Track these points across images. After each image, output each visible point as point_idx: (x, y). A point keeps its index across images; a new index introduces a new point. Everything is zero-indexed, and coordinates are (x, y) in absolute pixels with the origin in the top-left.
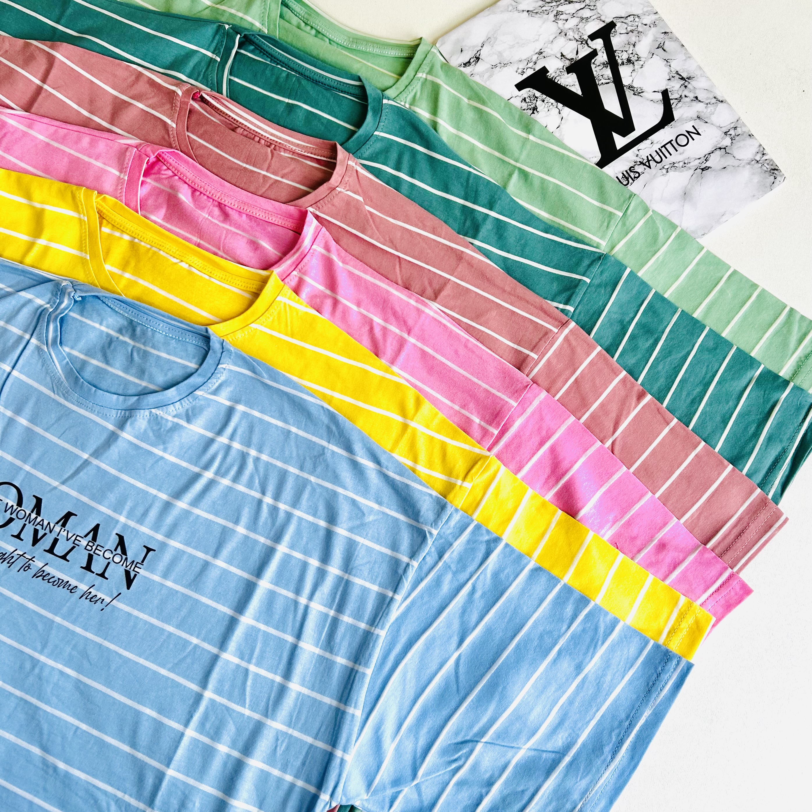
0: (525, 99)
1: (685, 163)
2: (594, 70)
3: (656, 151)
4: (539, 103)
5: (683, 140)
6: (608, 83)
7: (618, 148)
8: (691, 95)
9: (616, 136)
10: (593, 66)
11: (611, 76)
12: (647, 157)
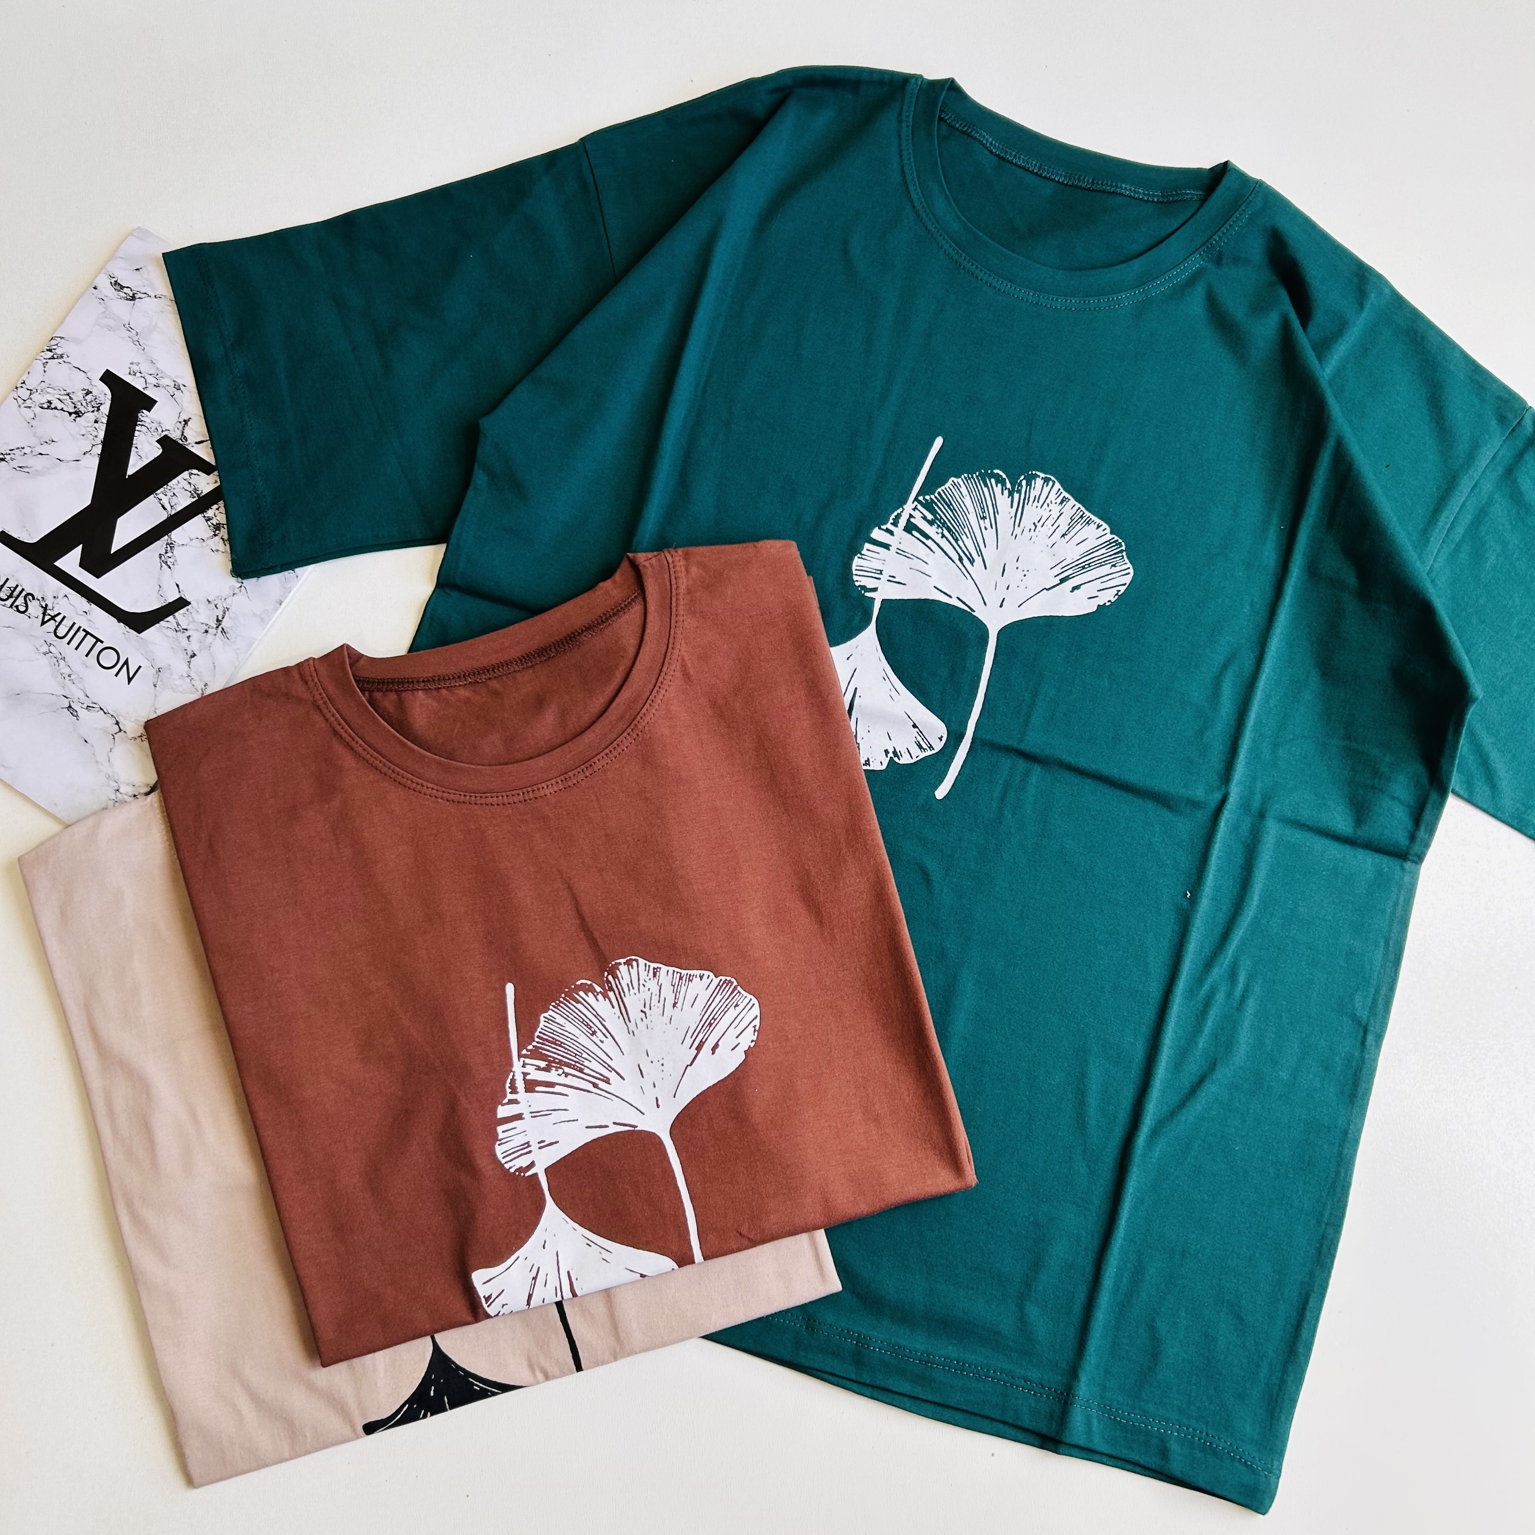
0: (89, 393)
1: (69, 676)
2: (179, 478)
3: (74, 624)
4: (91, 417)
5: (108, 658)
6: (165, 509)
7: (56, 564)
8: (194, 646)
9: (77, 552)
10: (185, 474)
11: (179, 508)
12: (59, 614)
